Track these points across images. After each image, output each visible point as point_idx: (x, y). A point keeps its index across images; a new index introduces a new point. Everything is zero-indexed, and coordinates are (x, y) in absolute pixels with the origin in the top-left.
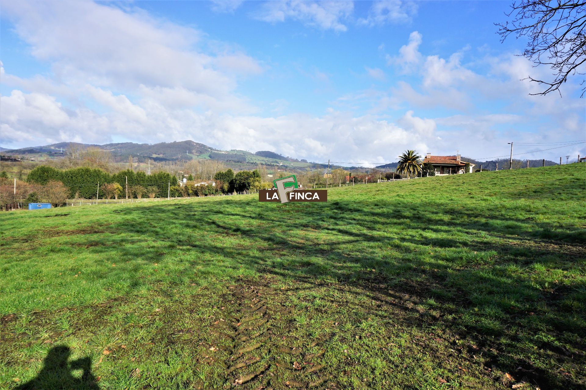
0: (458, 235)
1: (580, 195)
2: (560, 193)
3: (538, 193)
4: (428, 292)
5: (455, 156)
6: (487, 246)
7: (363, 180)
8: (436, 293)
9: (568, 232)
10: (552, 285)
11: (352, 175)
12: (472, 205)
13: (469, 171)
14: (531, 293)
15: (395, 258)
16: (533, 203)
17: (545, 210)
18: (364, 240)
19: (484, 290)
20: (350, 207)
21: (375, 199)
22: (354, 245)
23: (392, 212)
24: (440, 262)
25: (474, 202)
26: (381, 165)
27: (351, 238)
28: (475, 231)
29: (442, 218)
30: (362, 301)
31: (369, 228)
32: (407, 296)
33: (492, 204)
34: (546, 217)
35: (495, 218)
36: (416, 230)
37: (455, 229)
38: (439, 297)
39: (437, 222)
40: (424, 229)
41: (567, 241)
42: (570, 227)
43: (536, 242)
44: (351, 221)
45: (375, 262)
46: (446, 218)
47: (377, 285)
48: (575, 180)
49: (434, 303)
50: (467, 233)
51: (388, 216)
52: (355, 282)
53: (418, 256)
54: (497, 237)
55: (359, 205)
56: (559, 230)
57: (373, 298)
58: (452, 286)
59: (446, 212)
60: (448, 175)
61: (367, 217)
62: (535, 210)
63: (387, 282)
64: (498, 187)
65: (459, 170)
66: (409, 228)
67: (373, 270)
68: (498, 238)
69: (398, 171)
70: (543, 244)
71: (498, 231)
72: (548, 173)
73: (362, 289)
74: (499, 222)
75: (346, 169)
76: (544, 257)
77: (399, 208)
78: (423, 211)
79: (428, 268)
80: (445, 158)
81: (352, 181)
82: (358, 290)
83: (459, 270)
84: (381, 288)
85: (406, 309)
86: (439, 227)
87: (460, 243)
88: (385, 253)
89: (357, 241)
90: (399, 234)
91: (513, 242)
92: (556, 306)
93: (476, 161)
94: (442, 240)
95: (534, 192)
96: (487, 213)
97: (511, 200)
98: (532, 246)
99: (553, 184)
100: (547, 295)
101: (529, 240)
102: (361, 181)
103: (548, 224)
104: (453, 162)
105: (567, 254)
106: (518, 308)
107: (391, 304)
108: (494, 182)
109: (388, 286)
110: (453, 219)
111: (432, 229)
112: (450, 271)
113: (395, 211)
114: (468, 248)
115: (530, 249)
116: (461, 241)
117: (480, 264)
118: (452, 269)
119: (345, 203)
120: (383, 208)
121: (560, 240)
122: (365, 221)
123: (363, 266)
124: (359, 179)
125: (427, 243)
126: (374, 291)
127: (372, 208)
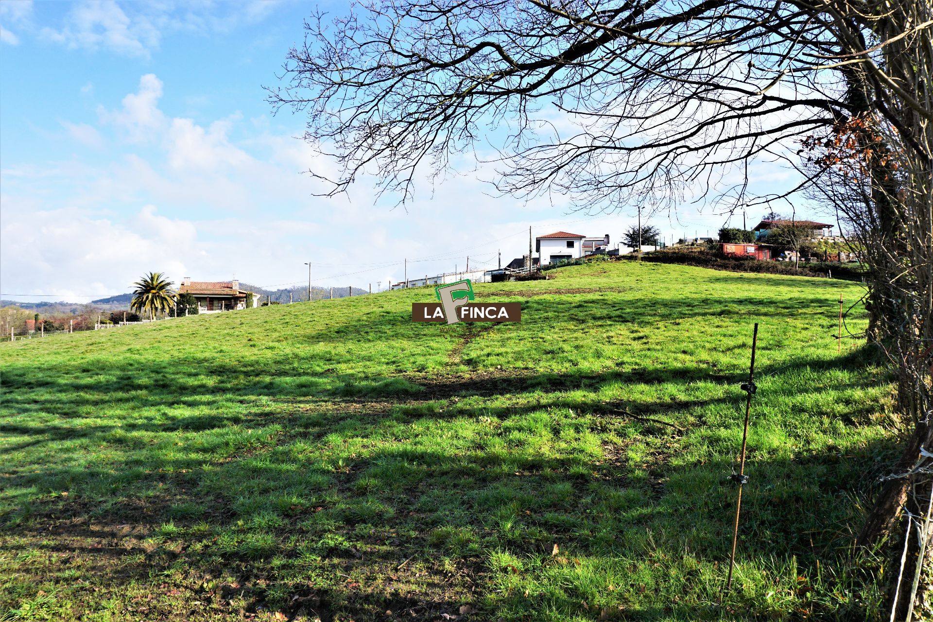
0: (227, 407)
1: (390, 333)
2: (367, 333)
3: (341, 333)
4: (167, 511)
5: (230, 283)
6: (268, 418)
7: (66, 327)
8: (179, 511)
9: (374, 384)
10: (348, 460)
11: (42, 317)
12: (253, 358)
13: (252, 306)
14: (320, 478)
15: (112, 463)
16: (335, 348)
17: (349, 357)
18: (53, 440)
19: (256, 489)
20: (29, 378)
21: (82, 361)
22: (27, 452)
23: (115, 380)
24: (193, 456)
25: (256, 352)
26: (102, 298)
27: (26, 438)
28: (253, 398)
29: (204, 382)
30: (29, 560)
31: (66, 415)
32: (126, 528)
33: (282, 353)
34: (350, 366)
35: (285, 373)
36: (157, 408)
37: (224, 397)
38: (182, 518)
39: (195, 390)
40: (171, 404)
41: (372, 398)
42: (377, 377)
43: (334, 403)
44: (27, 406)
45: (69, 478)
46: (211, 382)
47: (68, 522)
48: (385, 314)
49: (175, 529)
50: (241, 402)
51: (107, 389)
52: (19, 525)
53: (156, 452)
54: (285, 402)
55: (49, 373)
56: (364, 383)
57: (56, 549)
58: (207, 494)
59: (211, 372)
60: (219, 311)
61: (64, 394)
62: (337, 357)
63: (87, 512)
64: (290, 327)
65: (237, 304)
66: (144, 406)
67: (64, 494)
68: (286, 405)
69: (134, 308)
70: (343, 405)
71: (287, 394)
72: (354, 306)
73: (34, 536)
74: (288, 379)
75: (28, 306)
76: (342, 423)
77: (130, 373)
78: (173, 374)
79: (170, 470)
80: (214, 284)
81: (40, 330)
82: (23, 541)
83: (222, 464)
84: (75, 526)
85: (123, 552)
86: (197, 398)
87: (228, 419)
88: (92, 457)
89: (37, 442)
90: (125, 418)
91: (305, 407)
92: (350, 490)
93: (263, 289)
94: (200, 418)
95: (336, 332)
96: (274, 368)
97: (307, 345)
98: (328, 410)
99: (359, 320)
100: (340, 477)
101: (326, 402)
102: (61, 328)
103: (352, 375)
104: (227, 291)
105: (369, 415)
106: (302, 505)
107: (94, 550)
108: (285, 321)
109: (90, 517)
110: (222, 382)
111: (185, 403)
112: (206, 468)
113: (122, 378)
114: (239, 425)
115: (325, 414)
116: (230, 415)
117: (255, 449)
118: (212, 464)
119: (18, 372)
120: (97, 374)
121: (365, 396)
122: (60, 401)
123: (41, 491)
124: (56, 325)
125: (175, 427)
126: (60, 534)
127: (77, 378)
